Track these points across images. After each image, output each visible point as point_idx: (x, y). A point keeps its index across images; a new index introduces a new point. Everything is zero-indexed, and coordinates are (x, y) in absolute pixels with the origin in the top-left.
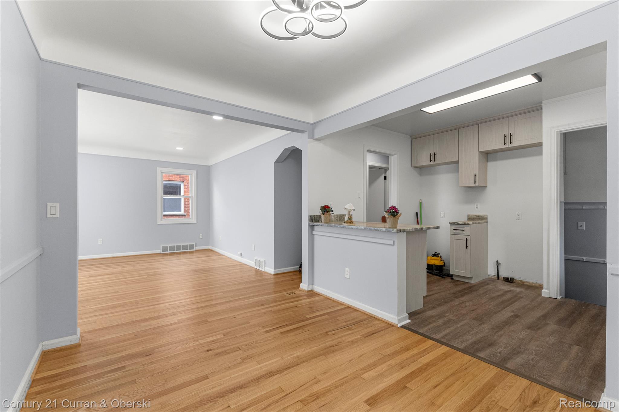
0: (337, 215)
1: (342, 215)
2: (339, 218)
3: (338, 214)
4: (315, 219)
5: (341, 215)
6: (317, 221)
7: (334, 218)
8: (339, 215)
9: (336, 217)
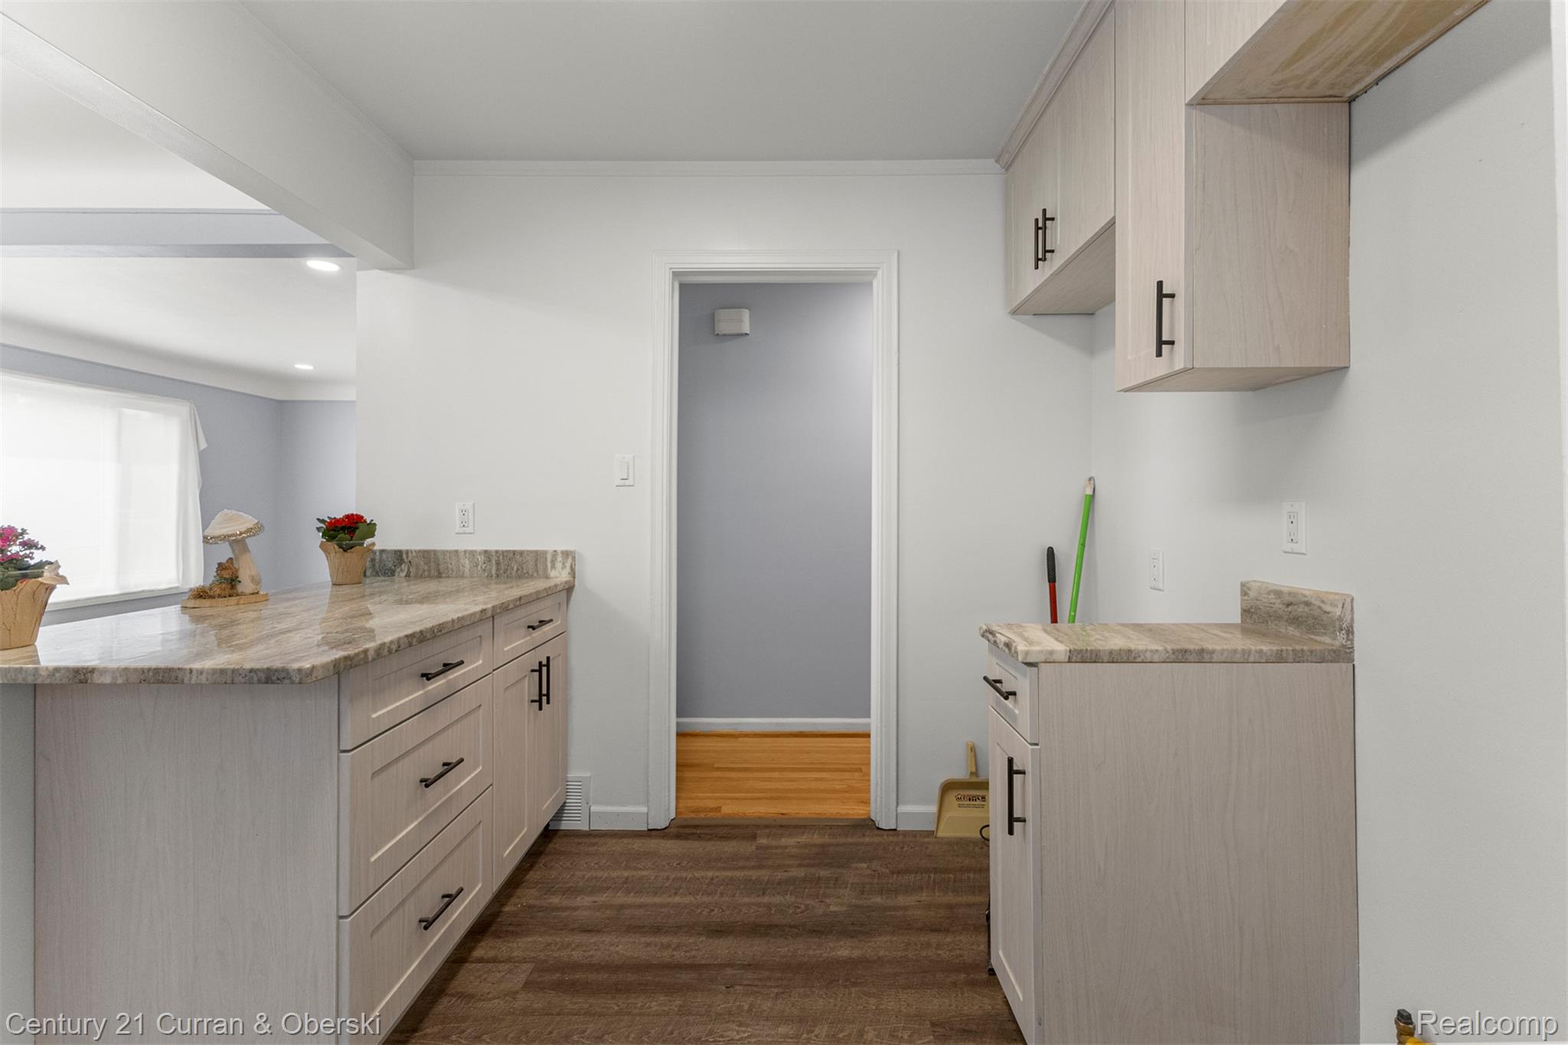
0: (486, 552)
1: (514, 552)
2: (498, 564)
3: (493, 547)
4: (377, 565)
5: (508, 552)
6: (385, 574)
7: (467, 566)
8: (497, 552)
9: (481, 559)
